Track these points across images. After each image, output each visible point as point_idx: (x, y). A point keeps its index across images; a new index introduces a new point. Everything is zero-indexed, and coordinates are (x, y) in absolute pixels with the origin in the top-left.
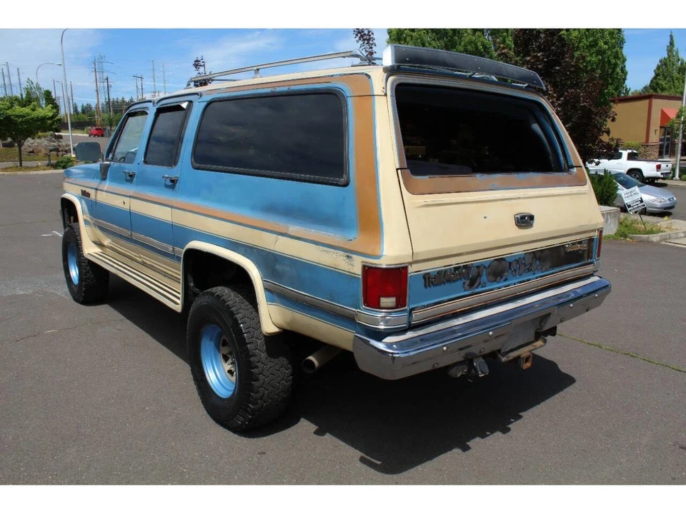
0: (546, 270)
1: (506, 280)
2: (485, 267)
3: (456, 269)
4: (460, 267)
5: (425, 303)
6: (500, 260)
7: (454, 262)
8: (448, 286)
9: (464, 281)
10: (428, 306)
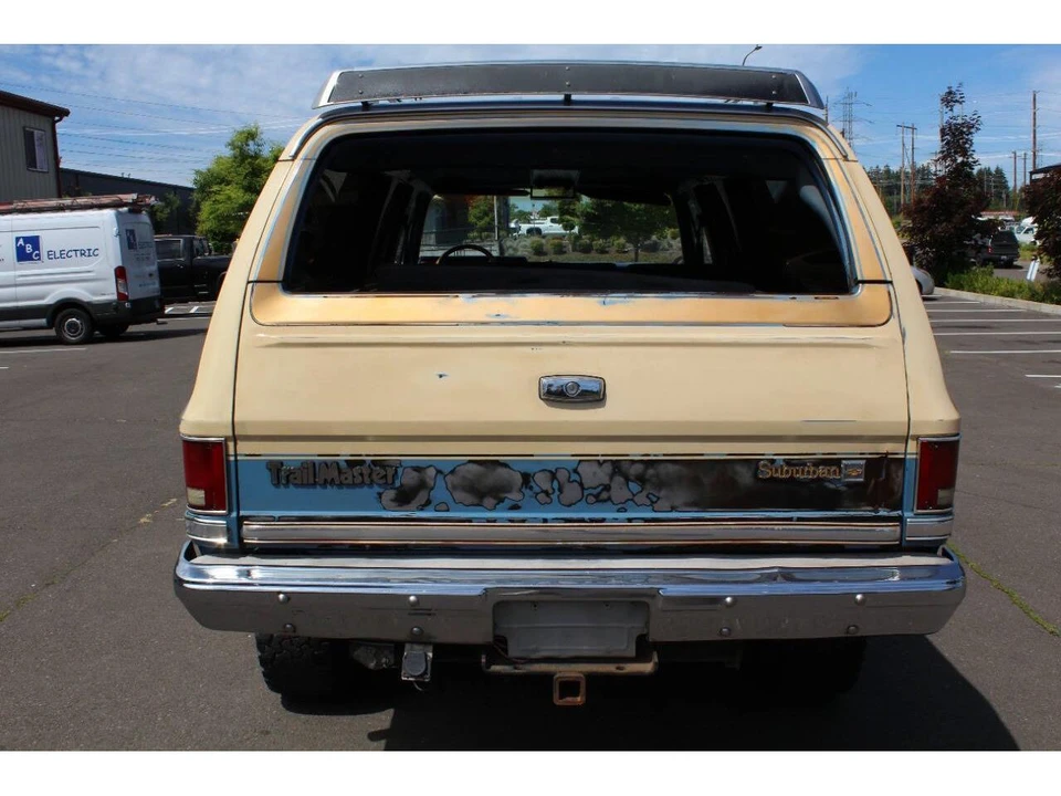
0: (673, 509)
1: (515, 508)
2: (439, 472)
3: (351, 464)
4: (364, 461)
5: (277, 514)
6: (492, 464)
7: (346, 450)
8: (331, 491)
9: (377, 489)
10: (280, 519)
